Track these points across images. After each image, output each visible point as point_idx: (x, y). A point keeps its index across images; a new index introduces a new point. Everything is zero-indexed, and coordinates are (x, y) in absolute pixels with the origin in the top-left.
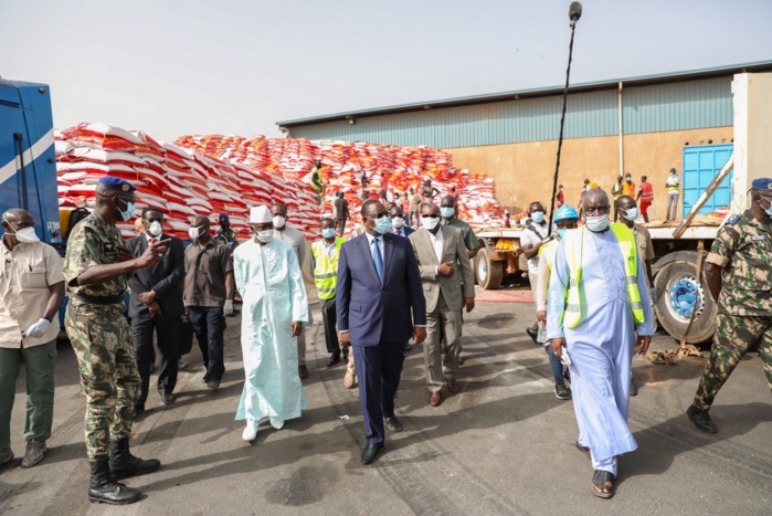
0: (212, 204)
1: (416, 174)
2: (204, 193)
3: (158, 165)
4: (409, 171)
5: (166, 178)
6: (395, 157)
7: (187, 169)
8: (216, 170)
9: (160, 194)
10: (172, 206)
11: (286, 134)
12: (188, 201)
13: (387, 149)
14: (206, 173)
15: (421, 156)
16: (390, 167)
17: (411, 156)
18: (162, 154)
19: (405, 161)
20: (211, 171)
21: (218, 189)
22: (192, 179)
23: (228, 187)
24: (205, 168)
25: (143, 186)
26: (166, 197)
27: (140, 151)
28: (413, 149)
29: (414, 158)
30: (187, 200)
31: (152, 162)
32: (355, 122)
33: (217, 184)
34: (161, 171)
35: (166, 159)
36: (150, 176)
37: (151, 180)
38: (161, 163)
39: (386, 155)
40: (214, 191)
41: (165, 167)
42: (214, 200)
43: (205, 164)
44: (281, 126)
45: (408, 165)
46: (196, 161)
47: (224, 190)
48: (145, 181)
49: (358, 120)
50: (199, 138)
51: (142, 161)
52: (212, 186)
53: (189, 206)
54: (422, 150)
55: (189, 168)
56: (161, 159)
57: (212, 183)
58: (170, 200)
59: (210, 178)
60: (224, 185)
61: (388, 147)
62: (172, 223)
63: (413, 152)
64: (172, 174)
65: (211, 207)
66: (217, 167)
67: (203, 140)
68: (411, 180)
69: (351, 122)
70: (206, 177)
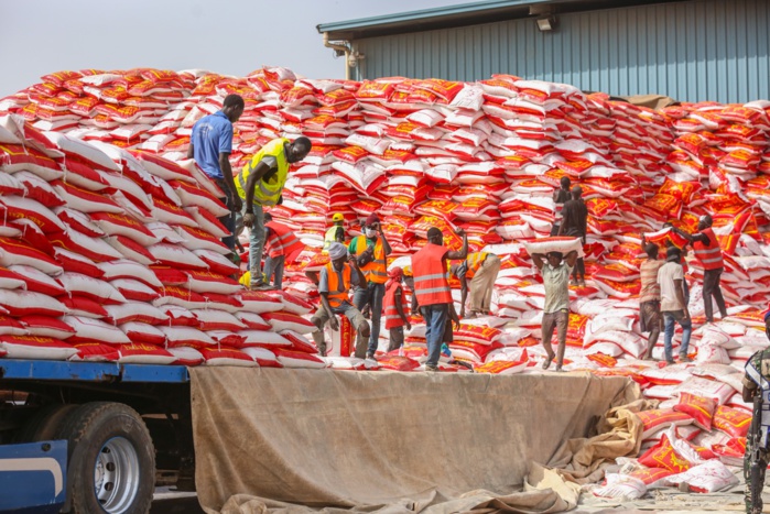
0: (159, 275)
1: (734, 187)
2: (142, 248)
3: (48, 188)
4: (714, 179)
5: (63, 217)
6: (672, 137)
7: (107, 192)
8: (169, 191)
9: (49, 255)
10: (75, 282)
11: (347, 60)
12: (108, 269)
13: (646, 114)
14: (147, 199)
15: (753, 134)
16: (656, 165)
17: (721, 134)
18: (55, 163)
19: (702, 149)
20: (159, 195)
21: (173, 237)
22: (117, 218)
23: (198, 232)
24: (146, 187)
25: (14, 239)
26: (61, 261)
27: (15, 160)
28: (727, 110)
29: (731, 141)
30: (104, 267)
31: (36, 182)
32: (555, 27)
33: (172, 225)
34: (51, 202)
35: (66, 174)
36: (29, 214)
37: (33, 225)
38: (52, 183)
39: (643, 131)
40: (165, 242)
41: (61, 193)
42: (165, 263)
43: (147, 178)
44: (333, 35)
45: (710, 163)
46: (128, 173)
47: (188, 239)
48: (20, 227)
49: (565, 18)
50: (98, 80)
51: (15, 182)
52: (161, 231)
53: (109, 280)
54: (754, 117)
55: (112, 191)
56: (53, 173)
57: (159, 224)
58: (71, 267)
59: (156, 211)
60: (186, 227)
61: (652, 105)
62: (72, 322)
63: (729, 123)
64: (76, 206)
65: (158, 283)
66: (171, 182)
67: (108, 85)
68: (719, 206)
69: (545, 26)
70: (147, 211)
